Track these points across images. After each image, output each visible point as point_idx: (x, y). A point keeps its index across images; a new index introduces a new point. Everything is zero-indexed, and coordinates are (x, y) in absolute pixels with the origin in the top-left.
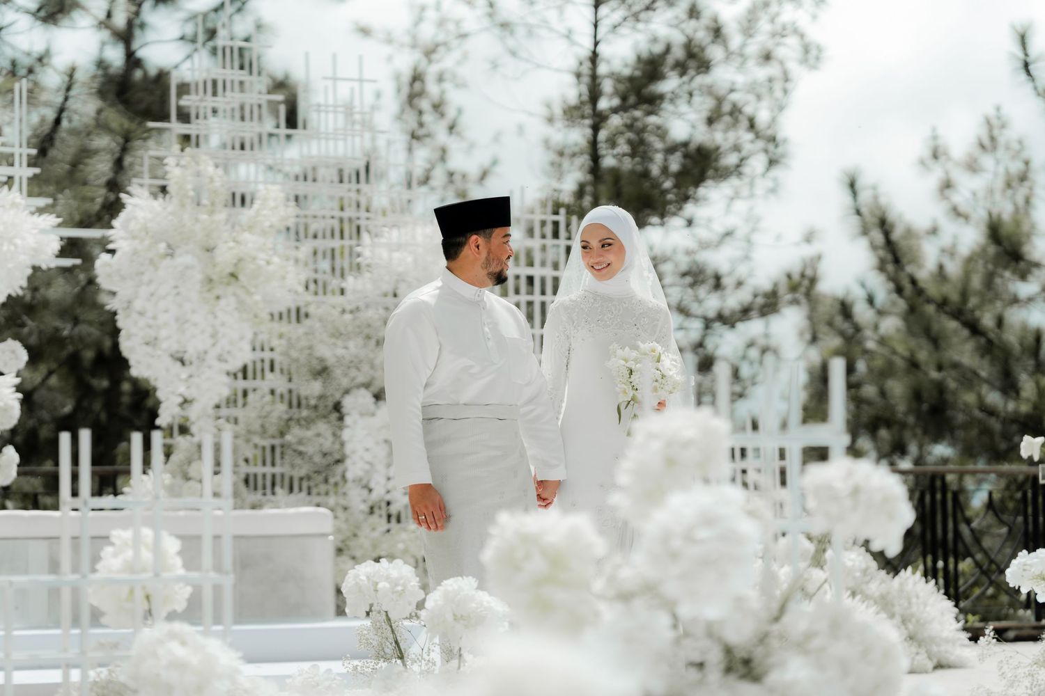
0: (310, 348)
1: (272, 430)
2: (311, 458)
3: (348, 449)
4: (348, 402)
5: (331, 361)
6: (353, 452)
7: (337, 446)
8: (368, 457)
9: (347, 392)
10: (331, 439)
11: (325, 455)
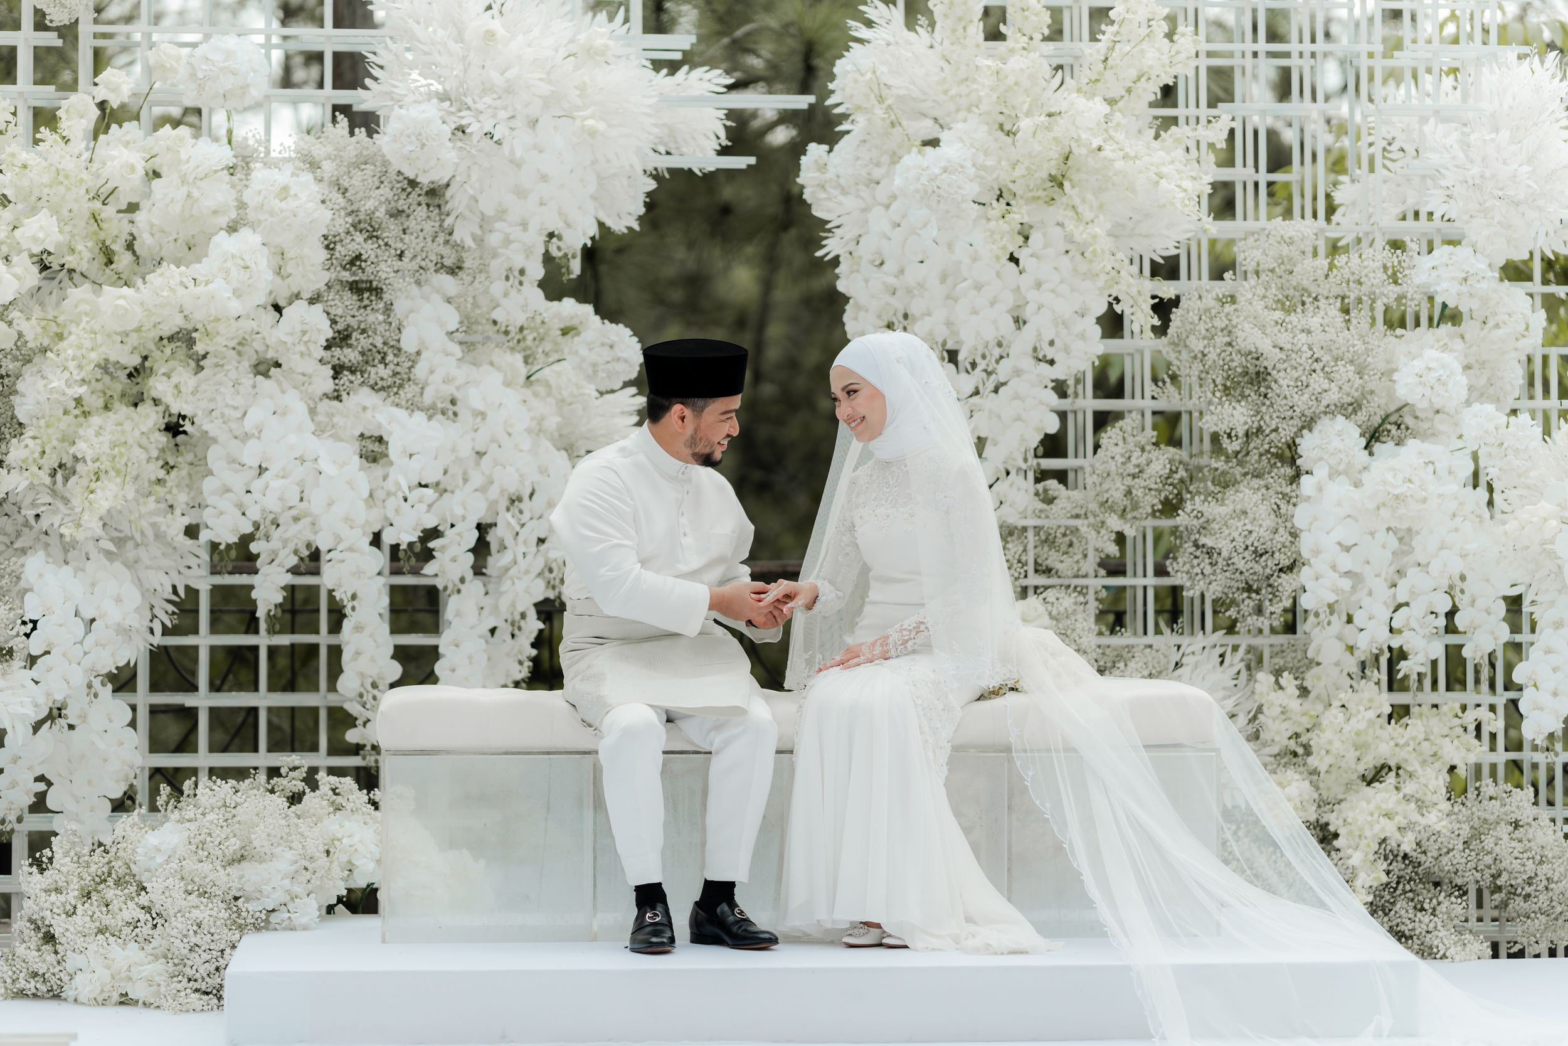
0: (1228, 331)
1: (1151, 501)
2: (1229, 562)
3: (1305, 546)
4: (1308, 445)
5: (1272, 357)
6: (1317, 552)
7: (1283, 537)
8: (1346, 562)
9: (1309, 423)
10: (1269, 521)
11: (1258, 555)
